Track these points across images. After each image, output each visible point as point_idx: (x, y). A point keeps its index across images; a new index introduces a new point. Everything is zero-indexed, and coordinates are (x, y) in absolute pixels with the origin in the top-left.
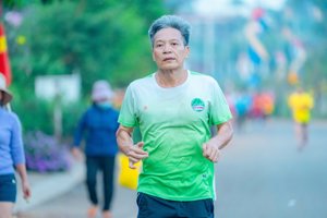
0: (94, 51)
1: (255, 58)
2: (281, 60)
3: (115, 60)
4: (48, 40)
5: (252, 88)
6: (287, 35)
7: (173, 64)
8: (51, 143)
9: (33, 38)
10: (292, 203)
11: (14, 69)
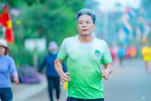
0: (52, 28)
1: (127, 31)
2: (138, 32)
5: (125, 45)
7: (87, 33)
8: (33, 70)
11: (15, 36)
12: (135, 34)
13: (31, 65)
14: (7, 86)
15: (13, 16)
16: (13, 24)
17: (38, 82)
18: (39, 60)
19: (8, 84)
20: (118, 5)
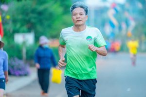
0: (41, 22)
2: (124, 26)
3: (50, 26)
4: (20, 17)
6: (127, 15)
7: (81, 23)
9: (13, 16)
10: (129, 90)
13: (20, 58)
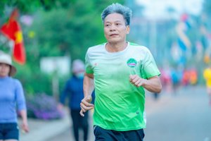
2: (199, 47)
6: (203, 31)
8: (51, 101)
11: (27, 53)
12: (194, 51)
13: (49, 93)
14: (12, 121)
15: (24, 26)
16: (25, 36)
17: (58, 118)
18: (60, 87)
19: (13, 118)
20: (171, 10)
